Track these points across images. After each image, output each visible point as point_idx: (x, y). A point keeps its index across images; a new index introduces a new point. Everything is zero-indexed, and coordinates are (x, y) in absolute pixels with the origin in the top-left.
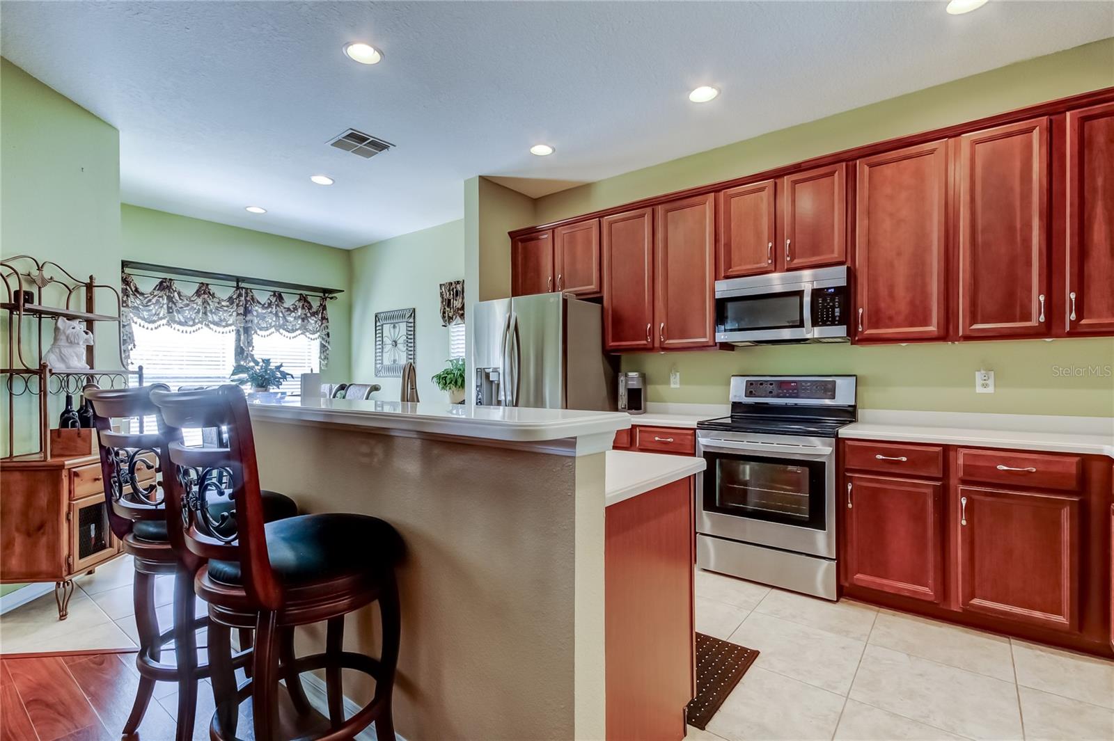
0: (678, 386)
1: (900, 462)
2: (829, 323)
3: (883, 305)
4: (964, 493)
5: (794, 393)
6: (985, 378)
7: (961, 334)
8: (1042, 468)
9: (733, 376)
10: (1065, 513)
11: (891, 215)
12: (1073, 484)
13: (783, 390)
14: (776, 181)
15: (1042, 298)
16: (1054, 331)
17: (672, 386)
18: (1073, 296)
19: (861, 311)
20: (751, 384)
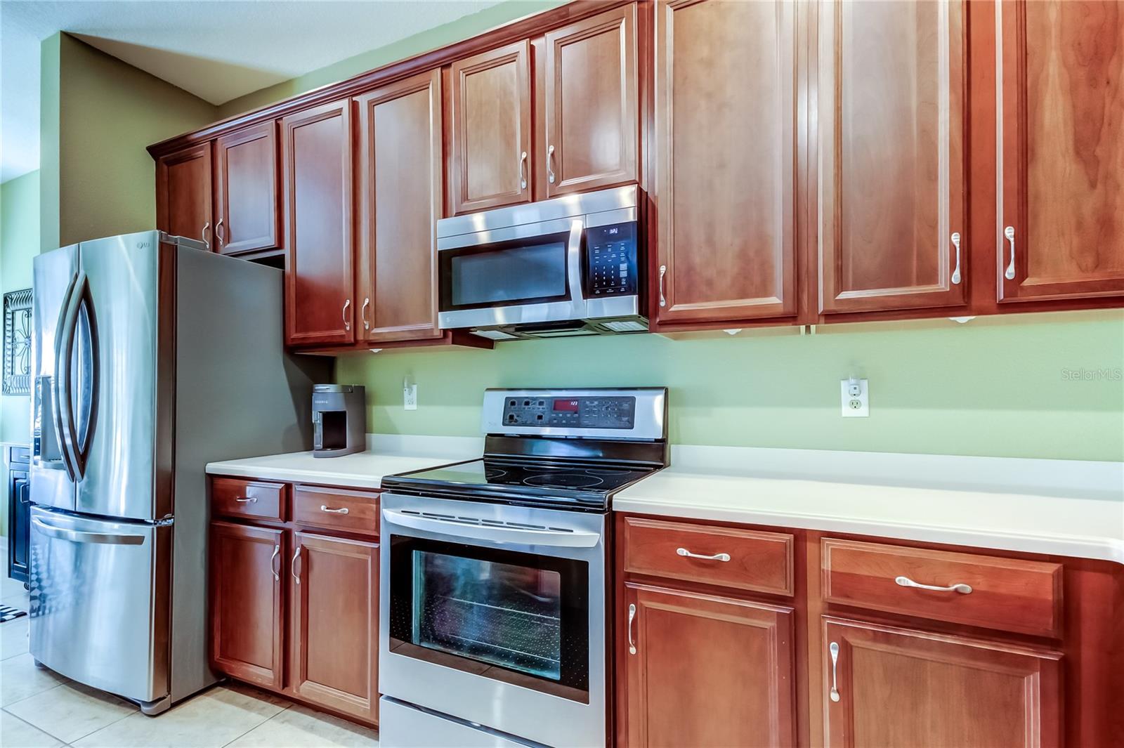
0: (414, 407)
1: (719, 562)
2: (610, 291)
3: (697, 260)
4: (834, 632)
5: (574, 419)
6: (856, 392)
7: (821, 309)
8: (983, 585)
9: (488, 389)
10: (1032, 686)
11: (709, 96)
12: (1047, 625)
13: (557, 414)
14: (533, 43)
15: (956, 239)
16: (976, 302)
17: (407, 407)
18: (1010, 232)
19: (663, 269)
20: (513, 404)
